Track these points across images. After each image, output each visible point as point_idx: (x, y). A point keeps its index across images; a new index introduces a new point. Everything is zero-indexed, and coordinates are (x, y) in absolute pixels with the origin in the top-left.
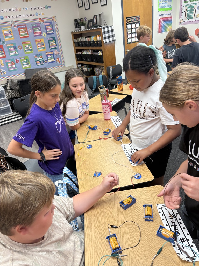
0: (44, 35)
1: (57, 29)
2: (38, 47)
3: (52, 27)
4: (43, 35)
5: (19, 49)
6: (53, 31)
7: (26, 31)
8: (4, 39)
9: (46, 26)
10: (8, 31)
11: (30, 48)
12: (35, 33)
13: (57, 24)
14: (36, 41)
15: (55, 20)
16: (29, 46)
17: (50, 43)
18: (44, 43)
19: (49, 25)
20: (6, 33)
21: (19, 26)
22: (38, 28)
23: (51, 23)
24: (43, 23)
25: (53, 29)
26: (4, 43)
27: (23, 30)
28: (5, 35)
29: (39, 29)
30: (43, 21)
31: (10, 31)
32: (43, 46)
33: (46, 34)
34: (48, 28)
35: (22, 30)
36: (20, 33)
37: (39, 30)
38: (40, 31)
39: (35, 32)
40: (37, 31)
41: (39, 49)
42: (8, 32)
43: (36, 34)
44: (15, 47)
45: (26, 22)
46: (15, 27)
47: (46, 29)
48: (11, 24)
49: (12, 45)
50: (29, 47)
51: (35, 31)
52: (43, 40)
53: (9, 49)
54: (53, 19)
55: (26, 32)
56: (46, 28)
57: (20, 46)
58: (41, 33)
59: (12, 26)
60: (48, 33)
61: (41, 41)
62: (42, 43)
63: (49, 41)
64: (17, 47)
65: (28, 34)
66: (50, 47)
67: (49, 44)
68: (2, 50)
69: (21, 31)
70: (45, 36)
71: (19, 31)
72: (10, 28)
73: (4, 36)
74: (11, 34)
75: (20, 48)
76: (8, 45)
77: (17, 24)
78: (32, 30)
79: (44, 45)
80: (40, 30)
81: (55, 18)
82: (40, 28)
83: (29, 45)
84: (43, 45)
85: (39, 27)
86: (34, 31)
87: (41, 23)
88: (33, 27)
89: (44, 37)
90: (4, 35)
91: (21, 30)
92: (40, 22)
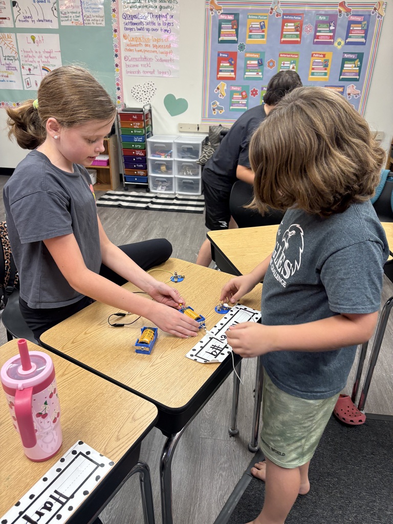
0: (339, 43)
1: (379, 35)
2: (313, 69)
3: (365, 28)
4: (336, 44)
5: (269, 66)
6: (365, 37)
7: (299, 28)
8: (245, 40)
9: (351, 23)
10: (260, 23)
11: (293, 68)
12: (318, 36)
13: (381, 23)
14: (312, 56)
15: (381, 11)
16: (291, 63)
17: (345, 65)
18: (330, 64)
19: (359, 23)
20: (253, 26)
21: (287, 15)
22: (330, 26)
23: (367, 18)
24: (347, 15)
25: (366, 32)
26: (242, 47)
27: (293, 24)
28: (251, 31)
29: (332, 28)
30: (348, 11)
31: (264, 25)
32: (326, 69)
33: (343, 43)
34: (355, 28)
35: (291, 26)
36: (282, 31)
37: (331, 31)
38: (332, 34)
39: (318, 34)
40: (324, 33)
41: (313, 74)
42: (259, 26)
43: (318, 39)
44: (261, 60)
45: (307, 8)
46: (277, 15)
47: (349, 31)
48: (272, 9)
49: (257, 56)
50: (291, 66)
51: (320, 31)
52: (329, 56)
53: (248, 62)
54: (375, 9)
55: (297, 31)
56: (349, 27)
57: (271, 61)
58: (331, 37)
59: (271, 13)
60: (349, 40)
61: (324, 56)
62: (326, 61)
63: (345, 60)
64: (266, 63)
65: (300, 36)
66: (341, 75)
67: (342, 67)
68: (233, 62)
69: (287, 26)
70: (339, 47)
71: (283, 25)
72: (265, 18)
73: (248, 33)
74: (263, 32)
75: (271, 64)
76: (248, 55)
77: (283, 10)
78: (313, 27)
79: (329, 68)
80: (333, 31)
81: (384, 6)
82: (335, 26)
83: (293, 63)
84: (326, 66)
85: (332, 24)
86: (316, 31)
87: (340, 15)
88: (318, 23)
89: (336, 48)
90: (248, 31)
91: (289, 24)
92: (340, 11)
